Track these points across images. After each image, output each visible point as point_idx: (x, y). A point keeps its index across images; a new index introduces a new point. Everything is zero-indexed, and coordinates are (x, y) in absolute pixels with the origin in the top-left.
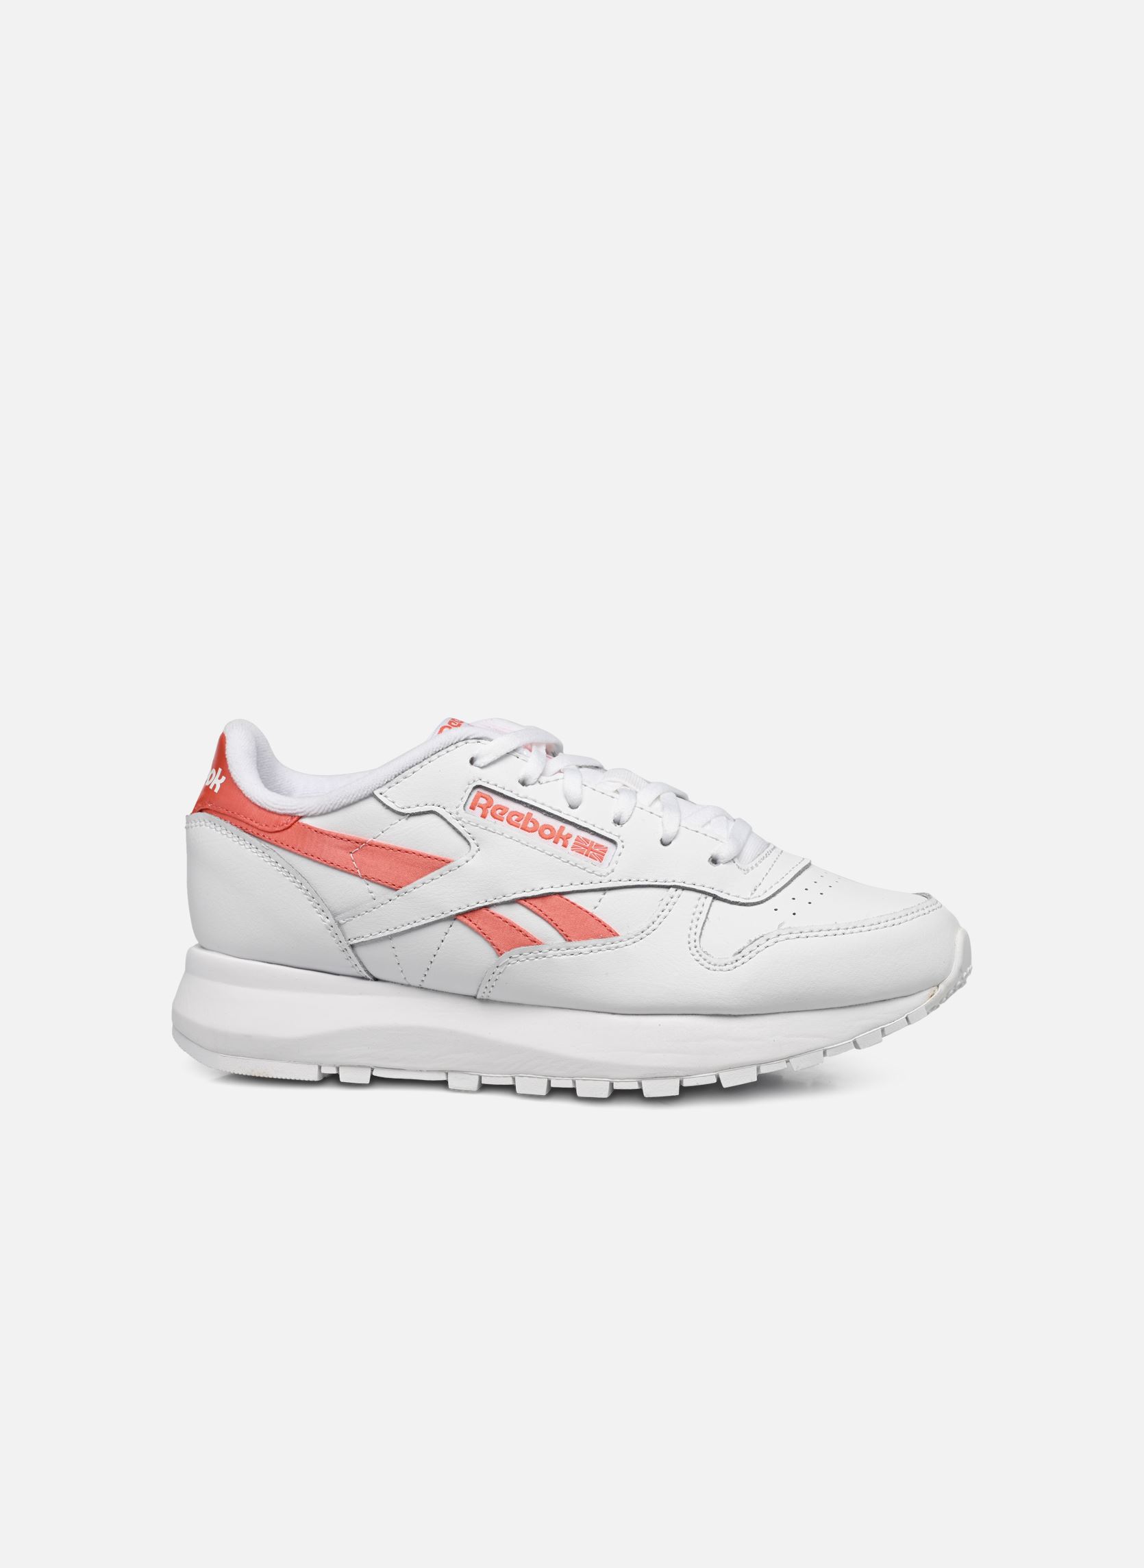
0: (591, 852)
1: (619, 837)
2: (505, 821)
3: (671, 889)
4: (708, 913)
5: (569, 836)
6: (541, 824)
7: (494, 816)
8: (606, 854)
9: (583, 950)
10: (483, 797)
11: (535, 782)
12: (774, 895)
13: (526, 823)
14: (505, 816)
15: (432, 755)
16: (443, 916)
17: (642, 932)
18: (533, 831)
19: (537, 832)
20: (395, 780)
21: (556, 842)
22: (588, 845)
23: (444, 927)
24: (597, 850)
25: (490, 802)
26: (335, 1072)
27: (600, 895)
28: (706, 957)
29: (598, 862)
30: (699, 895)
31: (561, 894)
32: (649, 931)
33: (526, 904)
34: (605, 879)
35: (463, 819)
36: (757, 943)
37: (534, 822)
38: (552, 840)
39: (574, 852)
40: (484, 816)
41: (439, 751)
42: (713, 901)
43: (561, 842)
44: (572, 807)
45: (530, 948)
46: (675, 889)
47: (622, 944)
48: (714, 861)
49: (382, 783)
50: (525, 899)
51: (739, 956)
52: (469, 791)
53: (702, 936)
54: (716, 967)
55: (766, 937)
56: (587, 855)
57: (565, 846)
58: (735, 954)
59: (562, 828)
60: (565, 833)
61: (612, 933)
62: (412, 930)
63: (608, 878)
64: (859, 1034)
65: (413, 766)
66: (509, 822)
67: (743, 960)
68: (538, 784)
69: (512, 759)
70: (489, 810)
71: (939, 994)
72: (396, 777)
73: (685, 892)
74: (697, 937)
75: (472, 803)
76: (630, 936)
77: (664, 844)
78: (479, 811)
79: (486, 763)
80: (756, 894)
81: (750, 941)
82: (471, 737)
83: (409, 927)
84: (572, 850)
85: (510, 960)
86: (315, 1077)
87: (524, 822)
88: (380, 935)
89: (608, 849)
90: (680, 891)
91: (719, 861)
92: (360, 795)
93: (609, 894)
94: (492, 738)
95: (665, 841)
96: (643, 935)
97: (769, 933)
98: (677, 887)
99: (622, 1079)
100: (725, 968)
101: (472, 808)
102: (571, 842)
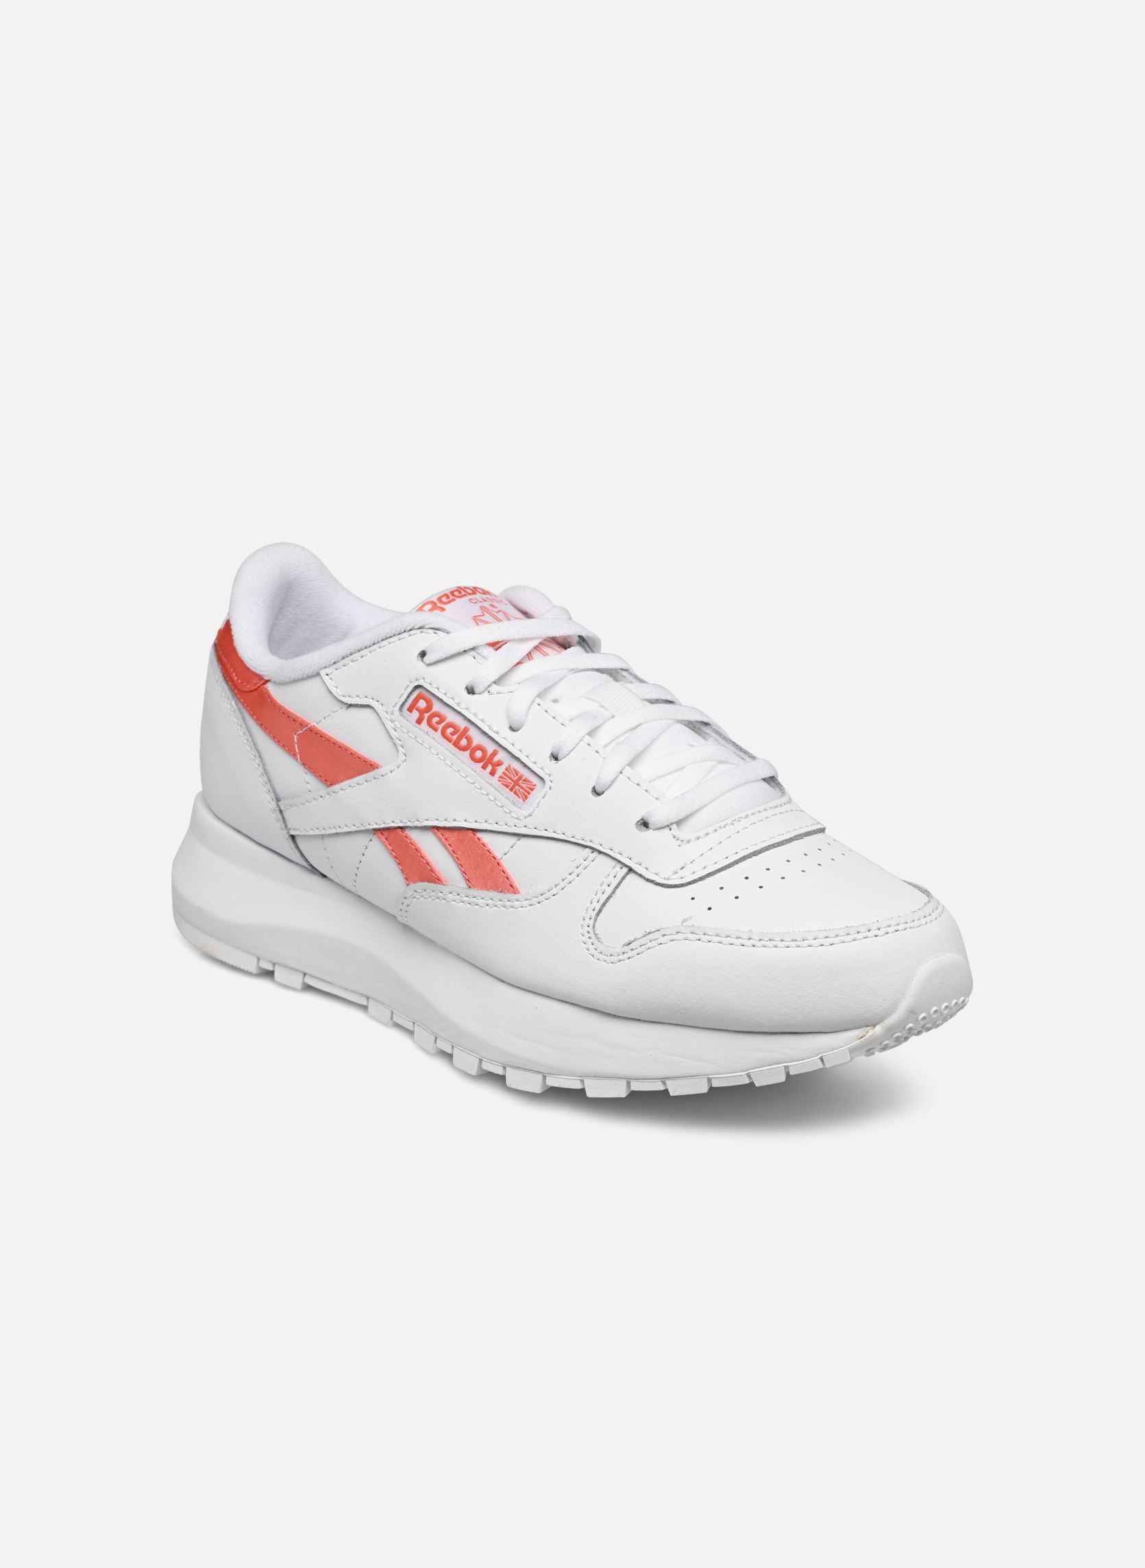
0: (517, 787)
1: (550, 775)
2: (439, 731)
3: (587, 850)
4: (616, 887)
5: (499, 764)
6: (475, 743)
7: (429, 724)
8: (532, 793)
9: (480, 902)
10: (425, 700)
11: (483, 692)
12: (701, 879)
13: (460, 738)
14: (440, 727)
15: (383, 640)
16: (362, 828)
17: (542, 895)
18: (463, 749)
19: (468, 752)
20: (342, 662)
21: (484, 767)
22: (516, 778)
23: (362, 840)
24: (524, 785)
25: (429, 707)
26: (271, 969)
27: (513, 840)
28: (596, 942)
29: (521, 800)
30: (613, 863)
31: (474, 831)
32: (548, 895)
33: (439, 834)
34: (520, 824)
35: (396, 723)
36: (651, 936)
37: (469, 740)
38: (482, 764)
39: (500, 783)
40: (419, 721)
41: (391, 637)
42: (628, 874)
43: (490, 768)
44: (512, 729)
45: (433, 885)
46: (591, 851)
47: (516, 904)
48: (645, 824)
49: (328, 663)
50: (438, 828)
51: (627, 949)
52: (409, 690)
53: (601, 914)
54: (601, 957)
55: (662, 932)
56: (511, 790)
57: (493, 773)
58: (624, 945)
59: (495, 753)
60: (496, 759)
61: (512, 889)
62: (337, 834)
63: (524, 822)
64: (754, 1069)
65: (362, 650)
66: (443, 734)
67: (630, 954)
68: (486, 694)
69: (468, 658)
70: (426, 715)
71: (870, 1037)
72: (344, 658)
73: (601, 857)
74: (594, 914)
75: (411, 705)
76: (529, 897)
77: (596, 792)
78: (416, 714)
79: (433, 661)
80: (681, 873)
81: (645, 932)
82: (427, 627)
83: (334, 831)
84: (499, 781)
85: (415, 894)
86: (253, 969)
87: (458, 737)
88: (311, 833)
89: (537, 788)
90: (595, 854)
91: (650, 826)
92: (306, 672)
93: (524, 841)
94: (450, 630)
95: (598, 790)
96: (541, 898)
97: (668, 928)
98: (594, 850)
99: (491, 1061)
100: (608, 959)
101: (410, 710)
102: (500, 770)
